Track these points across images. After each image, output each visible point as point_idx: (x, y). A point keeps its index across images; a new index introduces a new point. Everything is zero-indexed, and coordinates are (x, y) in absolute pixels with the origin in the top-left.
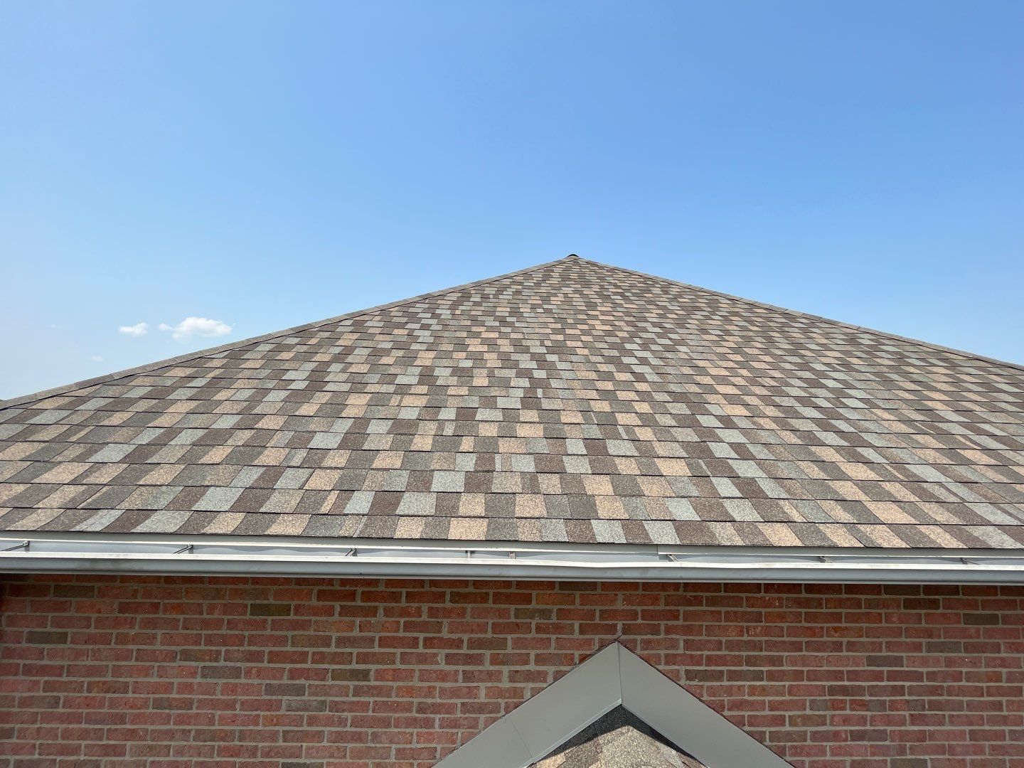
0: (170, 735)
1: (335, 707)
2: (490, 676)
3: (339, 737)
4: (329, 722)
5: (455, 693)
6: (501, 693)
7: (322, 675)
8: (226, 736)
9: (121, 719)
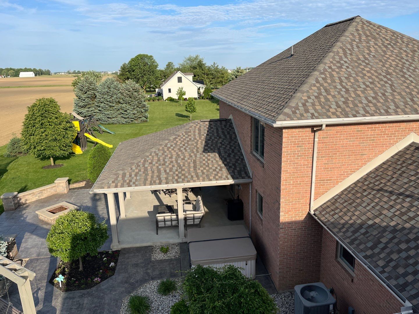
0: (344, 151)
1: (369, 145)
2: (394, 139)
3: (370, 149)
4: (368, 147)
5: (388, 142)
6: (395, 141)
7: (367, 140)
8: (353, 151)
9: (337, 149)
